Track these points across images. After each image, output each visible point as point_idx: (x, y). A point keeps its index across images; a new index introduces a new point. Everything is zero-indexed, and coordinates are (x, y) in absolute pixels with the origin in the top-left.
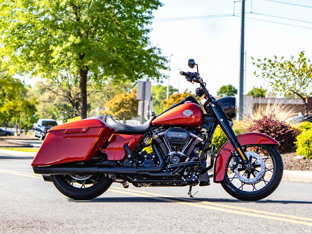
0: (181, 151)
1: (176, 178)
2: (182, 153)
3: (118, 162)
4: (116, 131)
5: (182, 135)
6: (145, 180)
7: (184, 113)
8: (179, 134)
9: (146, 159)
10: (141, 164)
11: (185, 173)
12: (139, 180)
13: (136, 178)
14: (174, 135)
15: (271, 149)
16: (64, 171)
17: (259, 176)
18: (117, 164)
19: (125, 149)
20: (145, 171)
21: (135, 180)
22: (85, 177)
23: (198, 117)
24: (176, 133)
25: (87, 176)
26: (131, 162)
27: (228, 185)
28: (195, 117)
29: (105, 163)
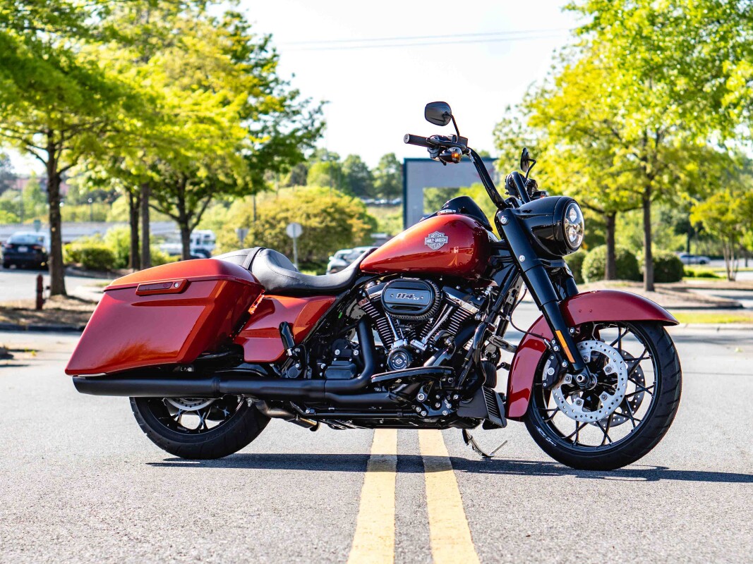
0: (420, 340)
1: (403, 408)
2: (420, 345)
3: (271, 365)
4: (271, 287)
5: (421, 298)
6: (332, 411)
7: (428, 241)
8: (411, 296)
9: (335, 359)
10: (323, 371)
11: (421, 397)
12: (317, 411)
13: (311, 407)
14: (401, 297)
15: (648, 332)
16: (156, 387)
17: (611, 406)
18: (268, 371)
19: (282, 335)
20: (324, 390)
21: (307, 411)
22: (200, 404)
23: (467, 251)
24: (407, 293)
25: (204, 402)
26: (297, 366)
27: (540, 427)
28: (460, 252)
29: (241, 368)
